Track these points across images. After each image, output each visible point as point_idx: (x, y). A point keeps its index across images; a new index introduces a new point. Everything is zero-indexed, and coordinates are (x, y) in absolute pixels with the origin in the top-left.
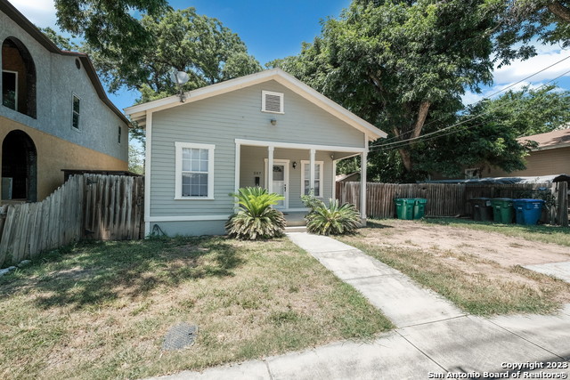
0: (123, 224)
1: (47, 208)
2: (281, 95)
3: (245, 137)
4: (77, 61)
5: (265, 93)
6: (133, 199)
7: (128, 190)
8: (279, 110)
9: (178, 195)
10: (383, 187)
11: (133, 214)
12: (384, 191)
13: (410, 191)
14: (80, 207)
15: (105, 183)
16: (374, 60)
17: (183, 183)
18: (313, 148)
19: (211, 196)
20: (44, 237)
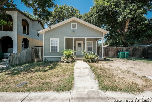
0: (39, 58)
1: (21, 54)
2: (76, 24)
3: (67, 36)
4: (38, 22)
5: (71, 24)
6: (41, 52)
7: (40, 50)
8: (76, 28)
9: (51, 51)
10: (113, 48)
11: (41, 56)
12: (114, 49)
13: (124, 49)
14: (31, 54)
15: (36, 49)
16: (109, 9)
17: (52, 48)
18: (86, 38)
19: (58, 51)
20: (21, 60)
